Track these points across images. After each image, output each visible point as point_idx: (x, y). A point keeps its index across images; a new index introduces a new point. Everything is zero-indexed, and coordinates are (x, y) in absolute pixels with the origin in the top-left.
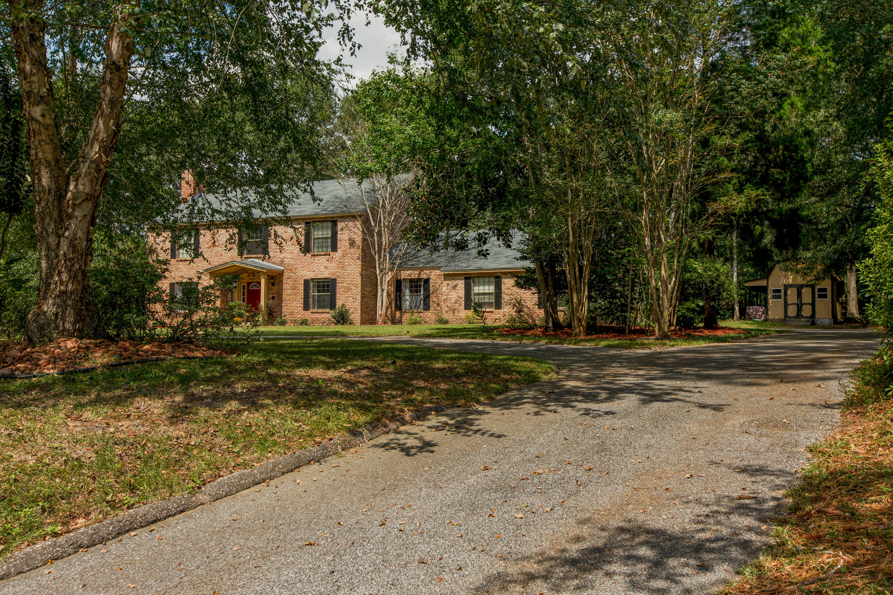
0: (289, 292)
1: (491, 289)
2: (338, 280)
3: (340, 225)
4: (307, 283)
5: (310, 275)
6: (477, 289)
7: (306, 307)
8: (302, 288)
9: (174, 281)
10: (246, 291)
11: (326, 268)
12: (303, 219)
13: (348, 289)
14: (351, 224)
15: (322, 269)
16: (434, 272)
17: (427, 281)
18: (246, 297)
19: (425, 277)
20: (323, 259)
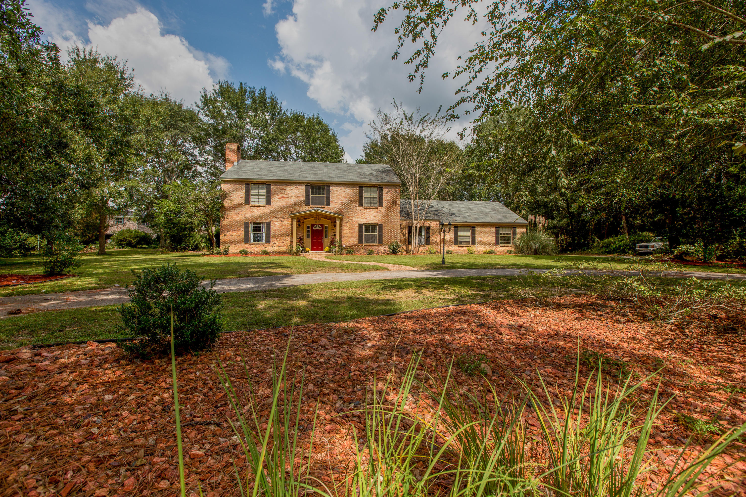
0: (347, 231)
1: (468, 233)
2: (384, 225)
3: (385, 190)
4: (360, 226)
5: (363, 221)
6: (460, 234)
7: (360, 242)
8: (357, 229)
9: (247, 221)
10: (310, 230)
11: (375, 217)
12: (357, 184)
13: (391, 231)
14: (393, 190)
15: (372, 217)
16: (433, 223)
17: (428, 228)
18: (310, 234)
19: (428, 225)
20: (373, 211)
